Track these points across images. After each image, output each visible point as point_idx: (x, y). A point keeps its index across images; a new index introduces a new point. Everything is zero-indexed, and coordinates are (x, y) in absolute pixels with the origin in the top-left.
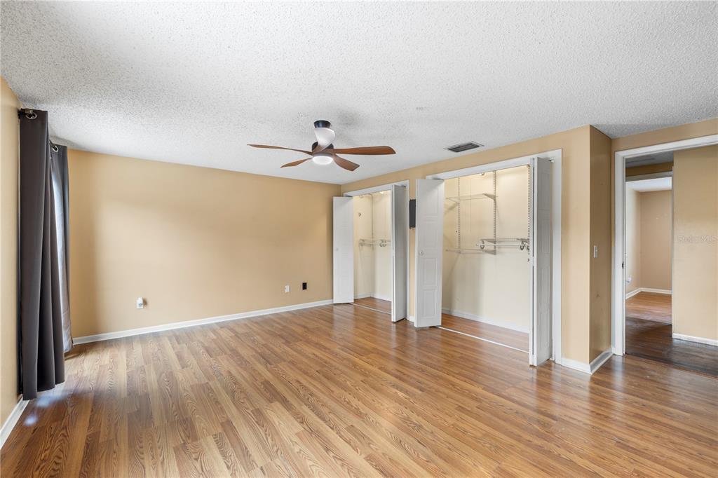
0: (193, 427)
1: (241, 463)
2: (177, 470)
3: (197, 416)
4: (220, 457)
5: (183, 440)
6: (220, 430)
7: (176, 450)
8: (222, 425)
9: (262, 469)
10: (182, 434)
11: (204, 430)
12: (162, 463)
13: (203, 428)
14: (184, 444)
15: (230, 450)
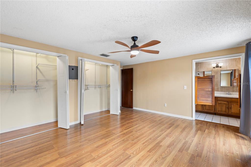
0: (191, 158)
1: (188, 143)
2: (203, 152)
3: (186, 161)
4: (191, 147)
5: (197, 157)
6: (184, 151)
7: (200, 157)
8: (182, 152)
9: (185, 139)
10: (196, 159)
11: (188, 155)
12: (206, 157)
13: (188, 156)
14: (197, 156)
15: (187, 146)
